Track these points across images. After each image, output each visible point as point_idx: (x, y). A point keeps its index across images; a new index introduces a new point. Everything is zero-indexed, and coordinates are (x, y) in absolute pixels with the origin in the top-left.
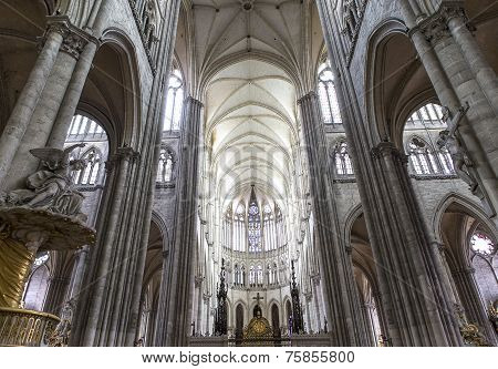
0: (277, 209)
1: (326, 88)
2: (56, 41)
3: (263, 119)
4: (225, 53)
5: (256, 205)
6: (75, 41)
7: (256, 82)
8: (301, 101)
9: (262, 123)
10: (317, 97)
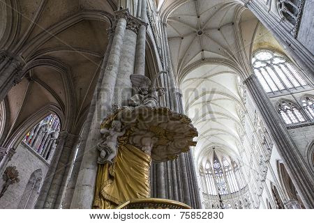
0: (233, 163)
1: (260, 71)
2: (123, 23)
3: (216, 102)
4: (190, 63)
5: (218, 162)
7: (210, 78)
8: (246, 82)
9: (217, 105)
10: (256, 78)
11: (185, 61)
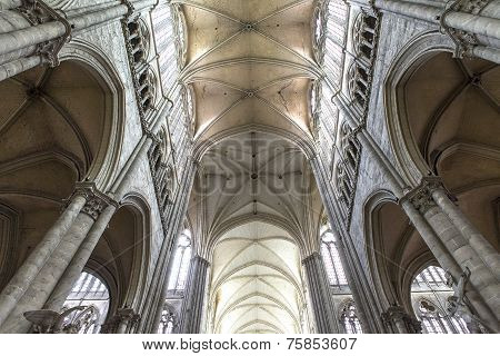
1: (329, 248)
3: (269, 279)
4: (233, 215)
6: (97, 203)
8: (305, 262)
9: (268, 284)
10: (320, 258)
11: (227, 211)
